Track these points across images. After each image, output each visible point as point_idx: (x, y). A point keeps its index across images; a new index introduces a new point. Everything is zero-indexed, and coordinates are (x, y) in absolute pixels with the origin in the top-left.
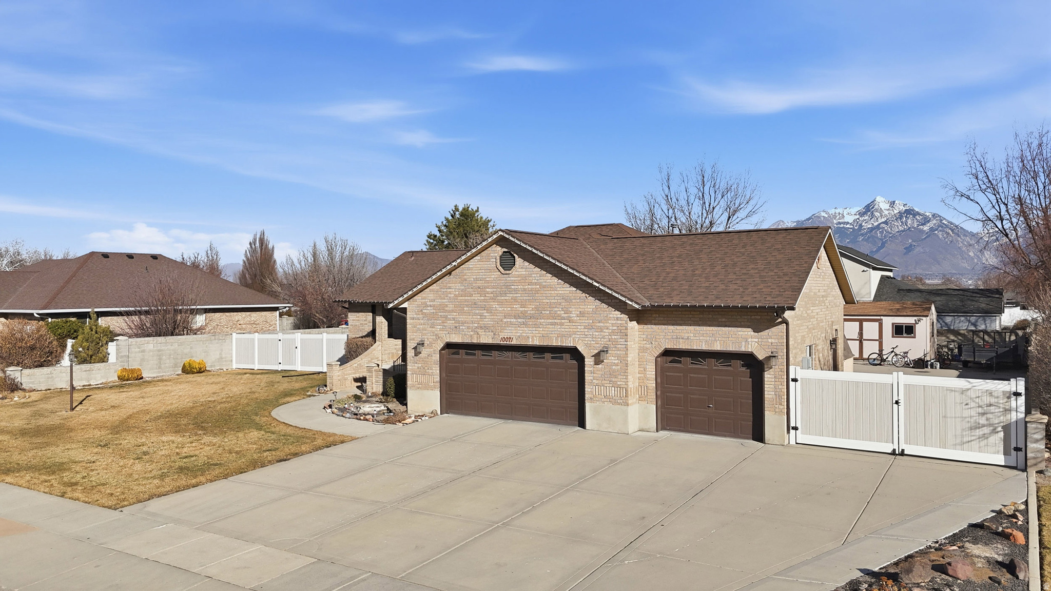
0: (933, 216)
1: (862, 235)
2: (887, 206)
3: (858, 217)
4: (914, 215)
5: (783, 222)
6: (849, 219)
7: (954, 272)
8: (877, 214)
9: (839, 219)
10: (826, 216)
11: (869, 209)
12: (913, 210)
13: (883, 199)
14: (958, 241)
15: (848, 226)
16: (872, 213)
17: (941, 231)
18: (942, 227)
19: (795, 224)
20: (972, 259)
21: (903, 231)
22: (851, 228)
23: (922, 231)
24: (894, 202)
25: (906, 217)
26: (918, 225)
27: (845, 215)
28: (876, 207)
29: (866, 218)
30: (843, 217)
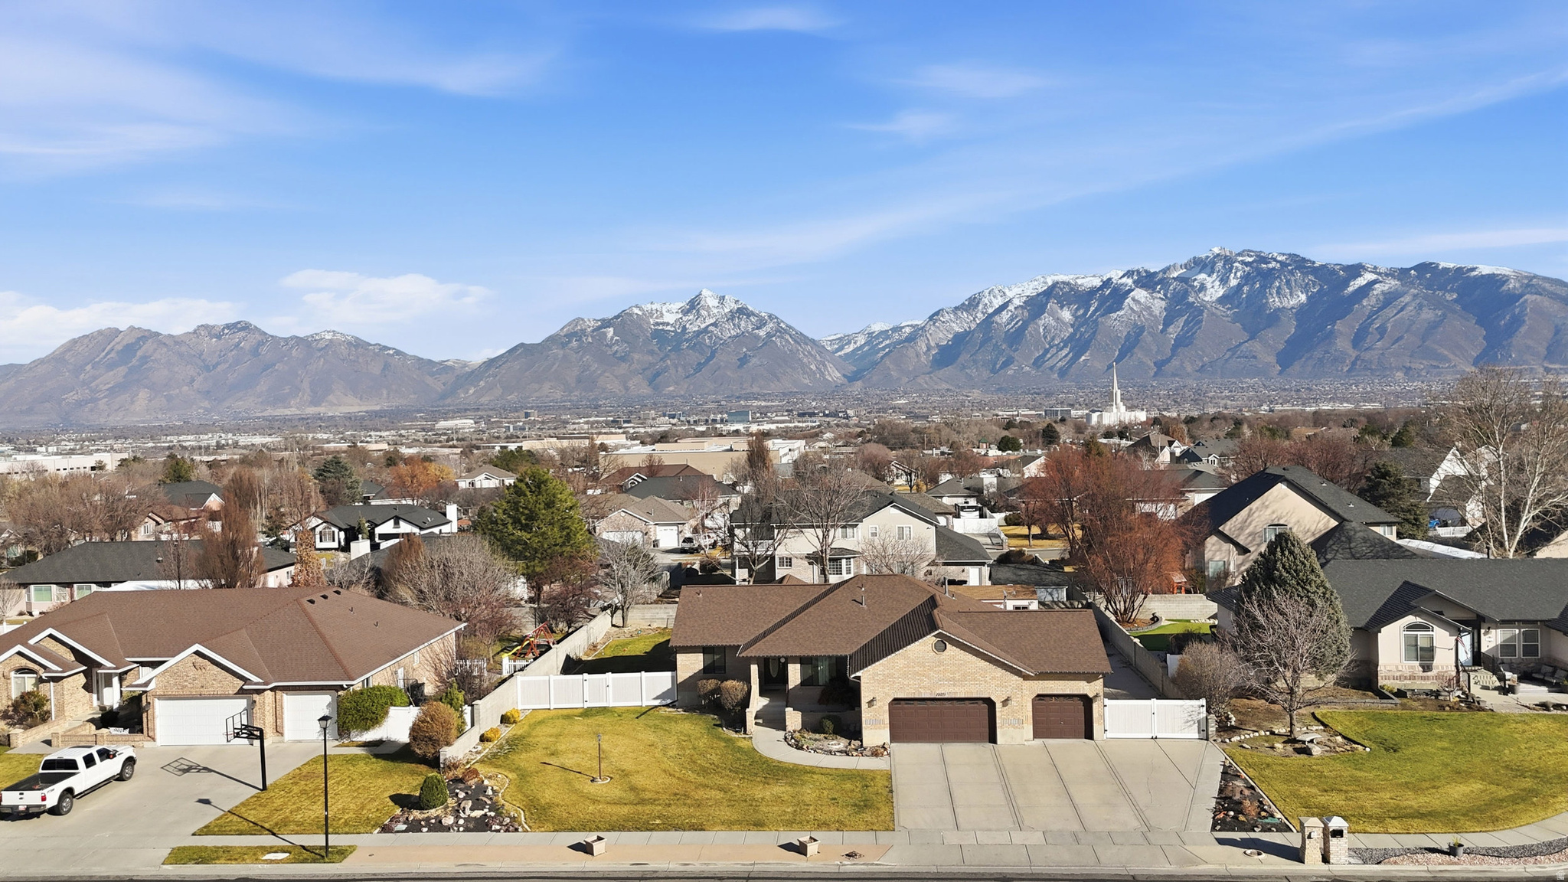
0: (770, 316)
1: (687, 340)
2: (715, 303)
3: (680, 315)
4: (748, 316)
5: (583, 320)
6: (670, 318)
7: (795, 390)
8: (704, 313)
9: (656, 318)
10: (640, 313)
11: (694, 306)
12: (747, 309)
13: (710, 293)
14: (798, 350)
15: (669, 328)
16: (698, 311)
17: (779, 337)
18: (780, 332)
19: (600, 323)
20: (814, 373)
21: (734, 336)
22: (672, 331)
23: (757, 337)
24: (724, 297)
25: (738, 318)
26: (753, 329)
27: (664, 312)
28: (702, 303)
29: (691, 317)
30: (662, 315)
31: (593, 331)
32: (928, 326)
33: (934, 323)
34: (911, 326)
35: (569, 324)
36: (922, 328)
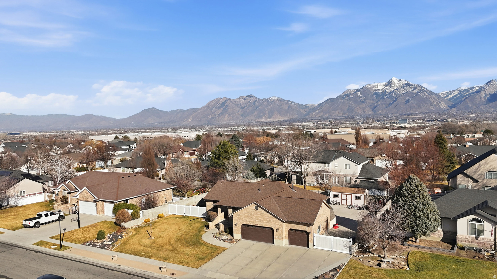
0: (418, 86)
1: (386, 95)
2: (397, 82)
3: (384, 87)
4: (410, 86)
5: (350, 90)
6: (380, 88)
7: (428, 112)
8: (393, 85)
9: (376, 88)
10: (370, 87)
11: (389, 83)
12: (409, 83)
13: (396, 78)
14: (429, 97)
15: (380, 91)
16: (391, 85)
17: (421, 93)
18: (422, 91)
19: (356, 90)
20: (436, 105)
21: (404, 93)
22: (381, 92)
23: (413, 93)
24: (401, 80)
25: (406, 87)
26: (411, 90)
27: (378, 86)
28: (392, 82)
29: (388, 87)
30: (378, 87)
31: (353, 93)
32: (486, 87)
33: (489, 85)
34: (478, 87)
35: (345, 91)
36: (483, 88)
